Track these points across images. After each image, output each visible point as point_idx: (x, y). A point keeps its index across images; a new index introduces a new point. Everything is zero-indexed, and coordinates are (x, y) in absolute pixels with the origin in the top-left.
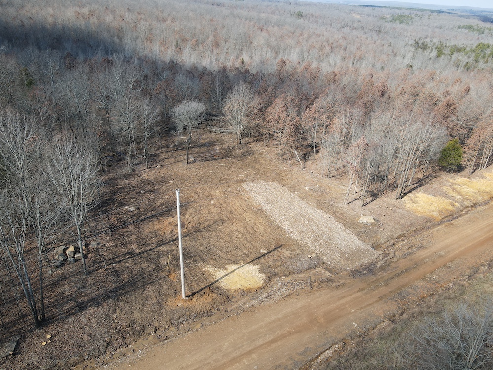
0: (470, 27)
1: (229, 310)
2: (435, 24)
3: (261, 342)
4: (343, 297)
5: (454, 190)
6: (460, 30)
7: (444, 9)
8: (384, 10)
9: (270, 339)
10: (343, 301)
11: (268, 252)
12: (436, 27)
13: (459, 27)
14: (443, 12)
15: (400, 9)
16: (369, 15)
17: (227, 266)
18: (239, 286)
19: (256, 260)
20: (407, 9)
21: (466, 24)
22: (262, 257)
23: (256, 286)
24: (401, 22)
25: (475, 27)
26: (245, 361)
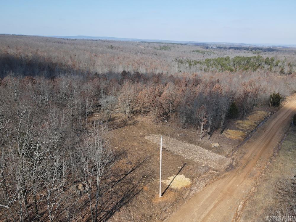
0: (198, 51)
1: (184, 198)
2: (182, 50)
3: (210, 209)
4: (230, 181)
5: (240, 126)
6: (194, 53)
7: (182, 43)
8: (154, 44)
9: (213, 206)
10: (231, 183)
11: (182, 168)
12: (182, 52)
13: (193, 51)
14: (183, 44)
15: (162, 43)
16: (148, 47)
17: (168, 178)
18: (181, 186)
19: (179, 172)
20: (166, 43)
21: (196, 50)
22: (181, 171)
23: (189, 184)
24: (165, 50)
25: (200, 51)
26: (209, 218)
